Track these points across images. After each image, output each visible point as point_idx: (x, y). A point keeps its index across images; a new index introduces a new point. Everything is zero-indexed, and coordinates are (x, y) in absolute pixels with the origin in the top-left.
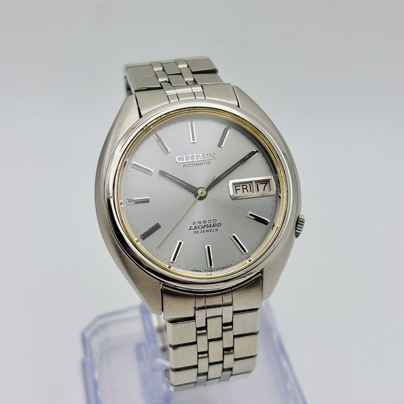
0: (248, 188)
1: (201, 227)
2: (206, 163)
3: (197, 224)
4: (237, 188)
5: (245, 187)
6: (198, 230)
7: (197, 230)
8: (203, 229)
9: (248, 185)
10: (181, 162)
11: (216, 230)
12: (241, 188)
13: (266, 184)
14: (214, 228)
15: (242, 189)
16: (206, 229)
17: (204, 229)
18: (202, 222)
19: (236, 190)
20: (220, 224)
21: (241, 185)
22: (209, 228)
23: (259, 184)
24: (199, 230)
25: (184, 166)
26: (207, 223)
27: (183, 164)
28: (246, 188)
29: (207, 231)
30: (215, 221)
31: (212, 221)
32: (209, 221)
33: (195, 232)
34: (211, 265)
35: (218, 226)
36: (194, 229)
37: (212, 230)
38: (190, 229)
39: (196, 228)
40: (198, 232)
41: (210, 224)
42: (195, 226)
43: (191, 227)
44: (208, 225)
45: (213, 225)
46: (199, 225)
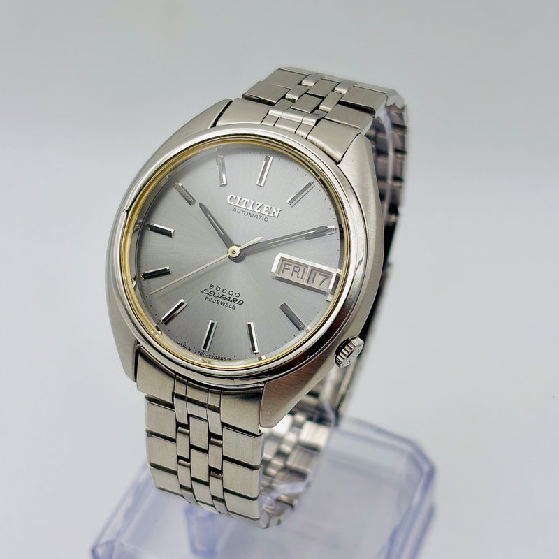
0: (301, 273)
1: (216, 295)
2: (261, 218)
3: (214, 290)
4: (287, 267)
5: (297, 269)
6: (212, 297)
7: (210, 297)
8: (217, 299)
9: (302, 269)
10: (232, 203)
11: (234, 308)
12: (291, 268)
13: (327, 278)
14: (232, 304)
15: (291, 270)
16: (221, 300)
18: (221, 290)
19: (285, 268)
20: (241, 302)
21: (293, 265)
22: (226, 301)
23: (317, 274)
24: (213, 298)
25: (235, 210)
26: (227, 294)
27: (233, 208)
28: (298, 272)
29: (222, 304)
30: (238, 295)
31: (234, 294)
32: (231, 293)
33: (206, 299)
34: (205, 348)
35: (238, 303)
36: (208, 294)
37: (229, 306)
38: (202, 292)
39: (211, 294)
40: (210, 300)
41: (230, 296)
42: (211, 292)
43: (205, 290)
44: (226, 297)
45: (233, 300)
46: (216, 291)
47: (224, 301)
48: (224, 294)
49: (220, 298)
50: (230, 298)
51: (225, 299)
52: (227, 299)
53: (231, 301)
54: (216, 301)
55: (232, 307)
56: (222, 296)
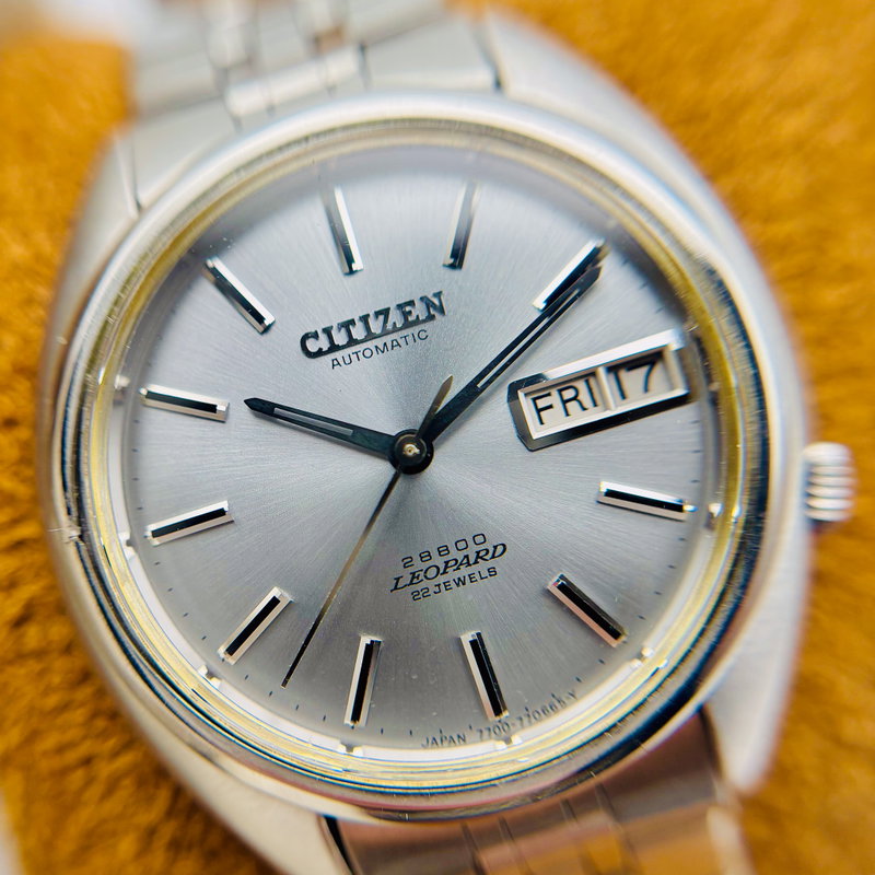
0: (584, 396)
1: (432, 572)
2: (410, 339)
3: (418, 565)
4: (541, 403)
5: (569, 394)
6: (425, 583)
7: (418, 587)
8: (441, 579)
9: (580, 385)
11: (492, 572)
12: (554, 399)
13: (653, 365)
14: (483, 566)
15: (558, 405)
16: (452, 575)
17: (445, 578)
18: (434, 553)
19: (539, 411)
20: (500, 549)
21: (554, 391)
22: (464, 571)
23: (621, 373)
24: (430, 584)
25: (335, 363)
26: (454, 554)
28: (575, 398)
29: (460, 582)
30: (480, 539)
31: (471, 543)
32: (462, 545)
33: (415, 596)
35: (493, 557)
36: (411, 583)
37: (477, 577)
38: (396, 588)
39: (418, 578)
40: (426, 593)
41: (465, 552)
42: (413, 574)
43: (398, 579)
44: (456, 561)
45: (478, 557)
46: (424, 566)
47: (459, 574)
48: (446, 558)
49: (445, 572)
50: (467, 557)
51: (458, 569)
52: (461, 564)
53: (476, 562)
54: (442, 586)
55: (487, 574)
56: (446, 567)
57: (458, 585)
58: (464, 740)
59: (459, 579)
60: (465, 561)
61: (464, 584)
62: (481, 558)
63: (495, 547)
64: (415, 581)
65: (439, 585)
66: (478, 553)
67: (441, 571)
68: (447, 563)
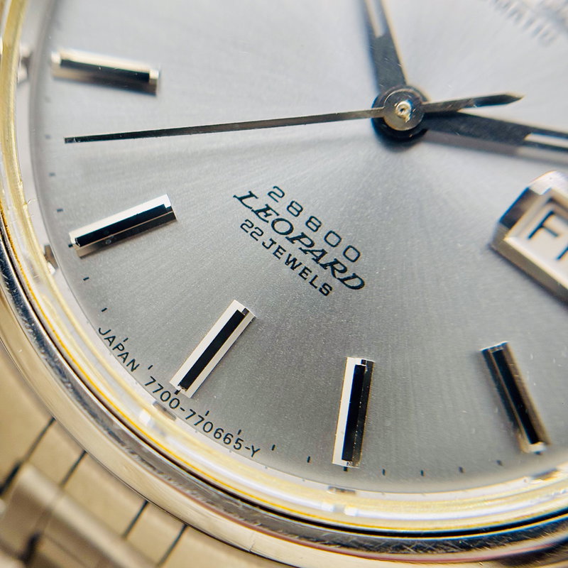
1: (281, 225)
3: (280, 207)
4: (552, 223)
6: (266, 227)
7: (261, 225)
8: (281, 241)
11: (326, 290)
14: (325, 276)
16: (294, 249)
17: (286, 244)
18: (304, 217)
19: (541, 226)
20: (356, 282)
22: (307, 260)
24: (269, 233)
26: (318, 239)
29: (292, 263)
30: (352, 254)
31: (341, 248)
32: (333, 239)
33: (246, 225)
34: (186, 383)
35: (342, 281)
36: (257, 212)
37: (310, 277)
38: (241, 199)
39: (267, 215)
40: (256, 234)
41: (327, 248)
42: (268, 208)
43: (251, 195)
44: (312, 244)
45: (331, 264)
46: (284, 214)
47: (299, 256)
48: (307, 232)
49: (292, 240)
50: (324, 252)
51: (305, 252)
52: (312, 252)
53: (324, 266)
54: (275, 247)
55: (320, 286)
56: (298, 238)
57: (287, 262)
58: (133, 369)
59: (295, 260)
60: (318, 254)
61: (293, 268)
62: (333, 269)
63: (355, 276)
64: (262, 214)
65: (274, 243)
66: (336, 262)
67: (291, 236)
68: (303, 236)
